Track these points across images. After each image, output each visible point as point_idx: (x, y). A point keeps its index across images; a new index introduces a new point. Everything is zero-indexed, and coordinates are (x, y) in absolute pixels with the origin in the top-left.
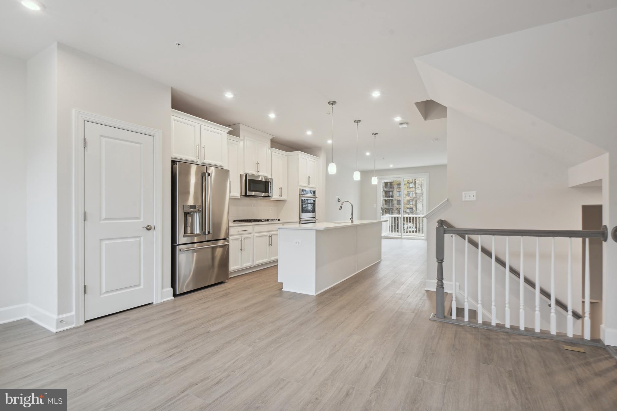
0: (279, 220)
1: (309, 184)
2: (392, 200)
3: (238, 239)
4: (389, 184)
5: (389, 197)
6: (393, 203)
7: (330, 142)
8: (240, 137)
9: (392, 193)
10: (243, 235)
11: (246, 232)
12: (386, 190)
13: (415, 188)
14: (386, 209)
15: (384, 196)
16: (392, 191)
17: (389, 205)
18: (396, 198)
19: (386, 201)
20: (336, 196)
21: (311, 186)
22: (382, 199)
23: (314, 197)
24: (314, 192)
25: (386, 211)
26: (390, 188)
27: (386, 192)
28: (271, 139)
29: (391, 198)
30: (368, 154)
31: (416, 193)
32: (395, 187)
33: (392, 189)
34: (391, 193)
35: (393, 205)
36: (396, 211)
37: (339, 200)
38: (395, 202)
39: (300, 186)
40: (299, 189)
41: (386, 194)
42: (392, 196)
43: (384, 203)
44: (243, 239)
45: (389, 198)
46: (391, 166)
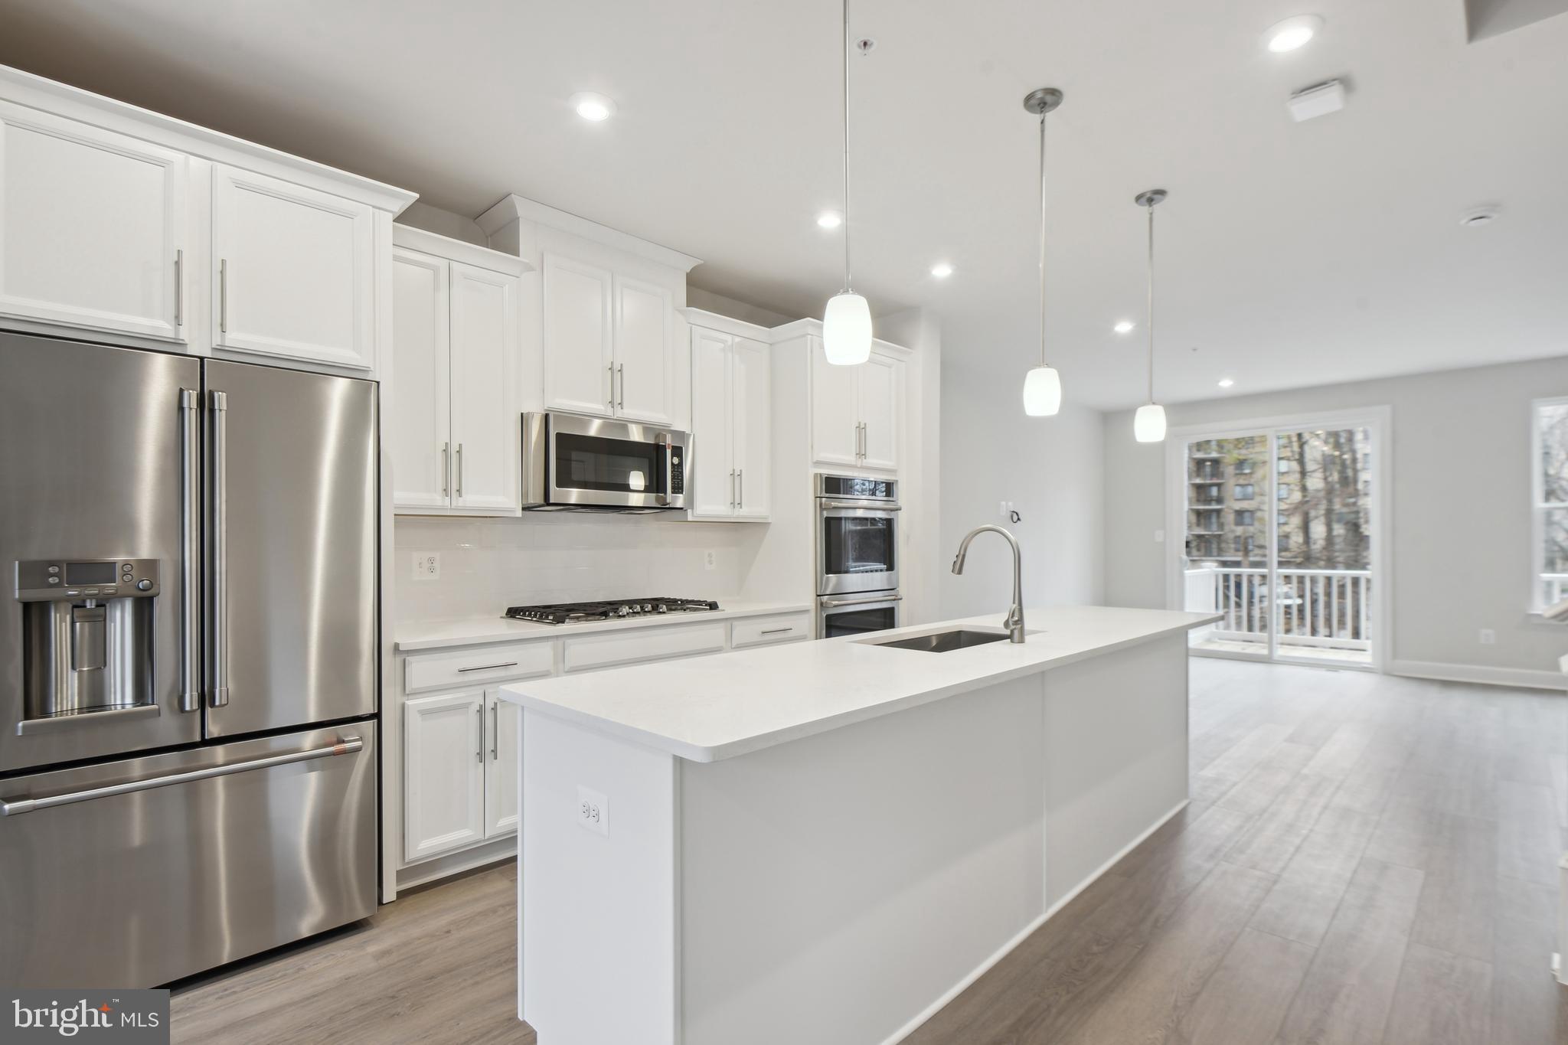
0: (713, 606)
1: (861, 455)
2: (1218, 512)
3: (465, 706)
4: (1208, 463)
5: (1208, 501)
6: (1222, 520)
7: (942, 271)
8: (519, 256)
9: (1219, 490)
10: (490, 689)
11: (513, 671)
12: (1198, 481)
13: (1303, 473)
14: (1199, 537)
15: (1194, 500)
16: (1219, 485)
17: (1207, 526)
18: (1232, 505)
19: (1199, 514)
20: (1003, 503)
21: (871, 461)
22: (1186, 506)
23: (891, 506)
24: (890, 488)
25: (1201, 546)
26: (1213, 475)
27: (1199, 488)
28: (687, 274)
29: (1215, 506)
30: (1124, 327)
31: (1304, 489)
32: (1230, 470)
33: (1218, 478)
34: (1214, 491)
35: (1221, 526)
36: (1233, 546)
37: (1015, 515)
38: (1229, 518)
39: (818, 463)
40: (816, 475)
41: (1198, 493)
42: (1219, 500)
43: (1194, 519)
44: (489, 705)
45: (1210, 504)
46: (1226, 384)
